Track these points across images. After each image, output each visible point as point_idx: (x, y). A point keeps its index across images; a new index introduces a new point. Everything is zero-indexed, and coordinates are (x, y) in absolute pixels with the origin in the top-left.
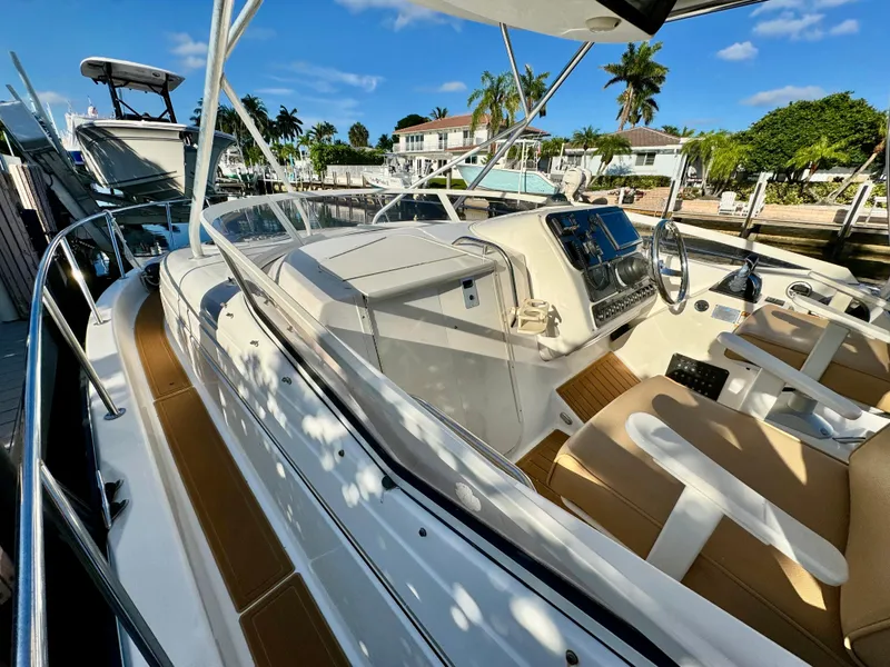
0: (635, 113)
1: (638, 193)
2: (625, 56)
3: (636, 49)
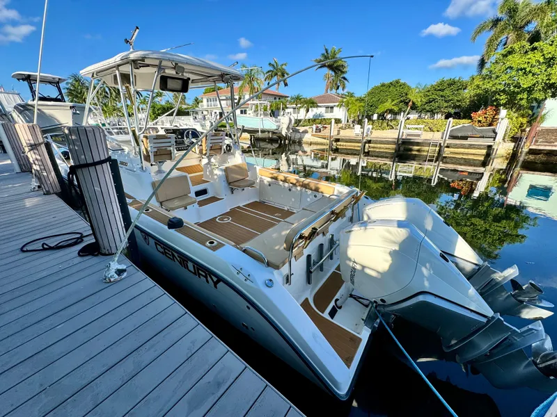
0: (336, 84)
1: (323, 127)
2: (324, 55)
3: (329, 52)
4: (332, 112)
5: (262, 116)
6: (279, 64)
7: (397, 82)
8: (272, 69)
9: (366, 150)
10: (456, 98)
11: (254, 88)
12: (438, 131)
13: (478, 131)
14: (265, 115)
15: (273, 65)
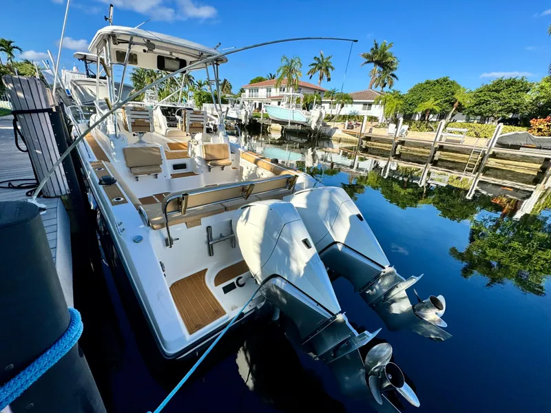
0: (383, 81)
1: (357, 124)
2: (372, 49)
3: (379, 46)
4: (369, 109)
5: (294, 108)
6: (325, 57)
7: (445, 80)
8: (317, 63)
9: (397, 153)
10: (514, 101)
11: (293, 80)
12: (486, 137)
13: (534, 141)
14: (297, 107)
15: (318, 59)
